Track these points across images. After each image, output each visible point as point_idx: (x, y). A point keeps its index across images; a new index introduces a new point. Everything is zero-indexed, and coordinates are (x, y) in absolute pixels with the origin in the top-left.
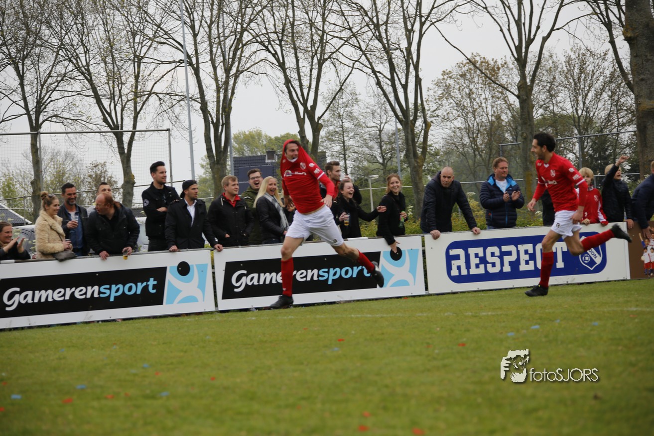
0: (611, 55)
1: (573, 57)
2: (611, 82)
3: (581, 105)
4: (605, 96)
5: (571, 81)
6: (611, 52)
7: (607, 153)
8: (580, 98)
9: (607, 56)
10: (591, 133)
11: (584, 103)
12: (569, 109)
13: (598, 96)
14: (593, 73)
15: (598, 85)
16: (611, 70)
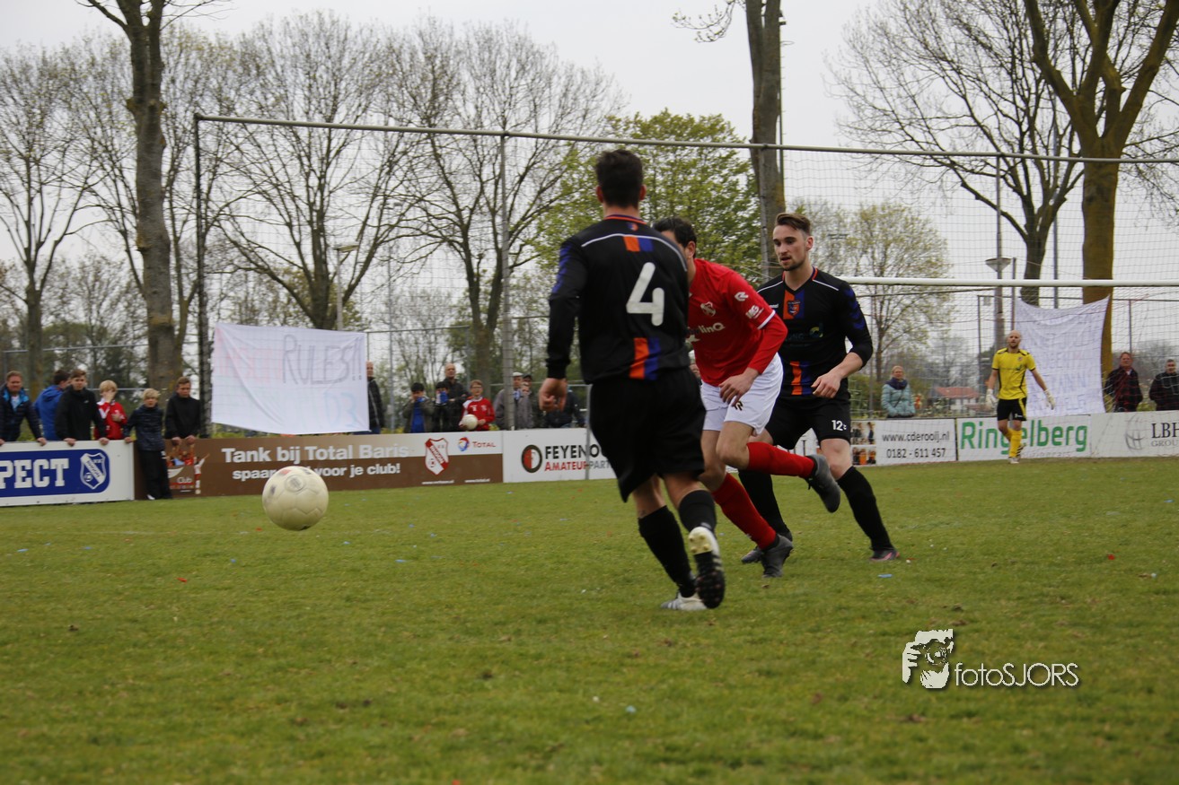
0: (127, 266)
1: (88, 263)
2: (127, 292)
3: (95, 314)
4: (121, 306)
5: (85, 288)
6: (127, 261)
7: (121, 366)
8: (94, 307)
9: (124, 265)
10: (106, 344)
11: (98, 312)
12: (81, 318)
13: (113, 306)
14: (109, 282)
15: (114, 294)
16: (128, 280)
